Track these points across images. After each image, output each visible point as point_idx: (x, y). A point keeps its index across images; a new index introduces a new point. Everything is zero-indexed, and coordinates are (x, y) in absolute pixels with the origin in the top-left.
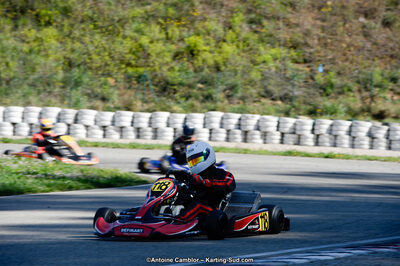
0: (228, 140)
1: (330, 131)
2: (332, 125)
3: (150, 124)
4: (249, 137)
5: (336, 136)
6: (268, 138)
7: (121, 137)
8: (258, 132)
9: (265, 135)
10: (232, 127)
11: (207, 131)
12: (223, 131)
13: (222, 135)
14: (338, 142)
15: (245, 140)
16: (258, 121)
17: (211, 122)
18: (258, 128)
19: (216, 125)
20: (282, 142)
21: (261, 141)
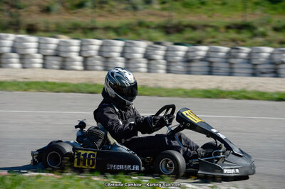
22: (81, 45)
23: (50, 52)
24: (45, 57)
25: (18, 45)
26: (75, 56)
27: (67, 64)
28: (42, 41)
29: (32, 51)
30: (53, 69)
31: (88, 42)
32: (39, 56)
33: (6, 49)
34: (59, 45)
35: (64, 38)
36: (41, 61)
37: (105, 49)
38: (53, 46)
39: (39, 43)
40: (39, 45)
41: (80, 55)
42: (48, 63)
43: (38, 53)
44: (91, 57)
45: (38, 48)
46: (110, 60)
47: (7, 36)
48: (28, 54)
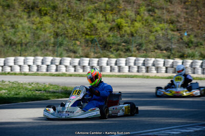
0: (138, 71)
1: (191, 66)
2: (192, 63)
3: (98, 64)
4: (149, 70)
5: (194, 68)
6: (159, 70)
7: (84, 71)
8: (153, 67)
9: (157, 69)
10: (140, 65)
11: (127, 67)
12: (136, 67)
13: (135, 69)
14: (195, 71)
15: (147, 71)
16: (154, 61)
17: (130, 63)
18: (154, 65)
19: (132, 64)
20: (166, 72)
21: (155, 72)
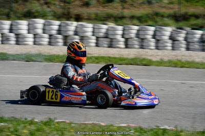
22: (124, 30)
23: (101, 35)
24: (98, 38)
25: (79, 30)
26: (119, 37)
27: (114, 43)
28: (96, 27)
29: (89, 34)
30: (104, 47)
31: (129, 27)
32: (94, 38)
33: (71, 33)
34: (107, 30)
35: (112, 25)
36: (95, 41)
37: (141, 33)
38: (104, 31)
39: (94, 28)
40: (94, 30)
41: (123, 37)
42: (100, 42)
43: (93, 35)
44: (131, 38)
45: (93, 32)
46: (145, 41)
47: (72, 24)
48: (87, 36)
